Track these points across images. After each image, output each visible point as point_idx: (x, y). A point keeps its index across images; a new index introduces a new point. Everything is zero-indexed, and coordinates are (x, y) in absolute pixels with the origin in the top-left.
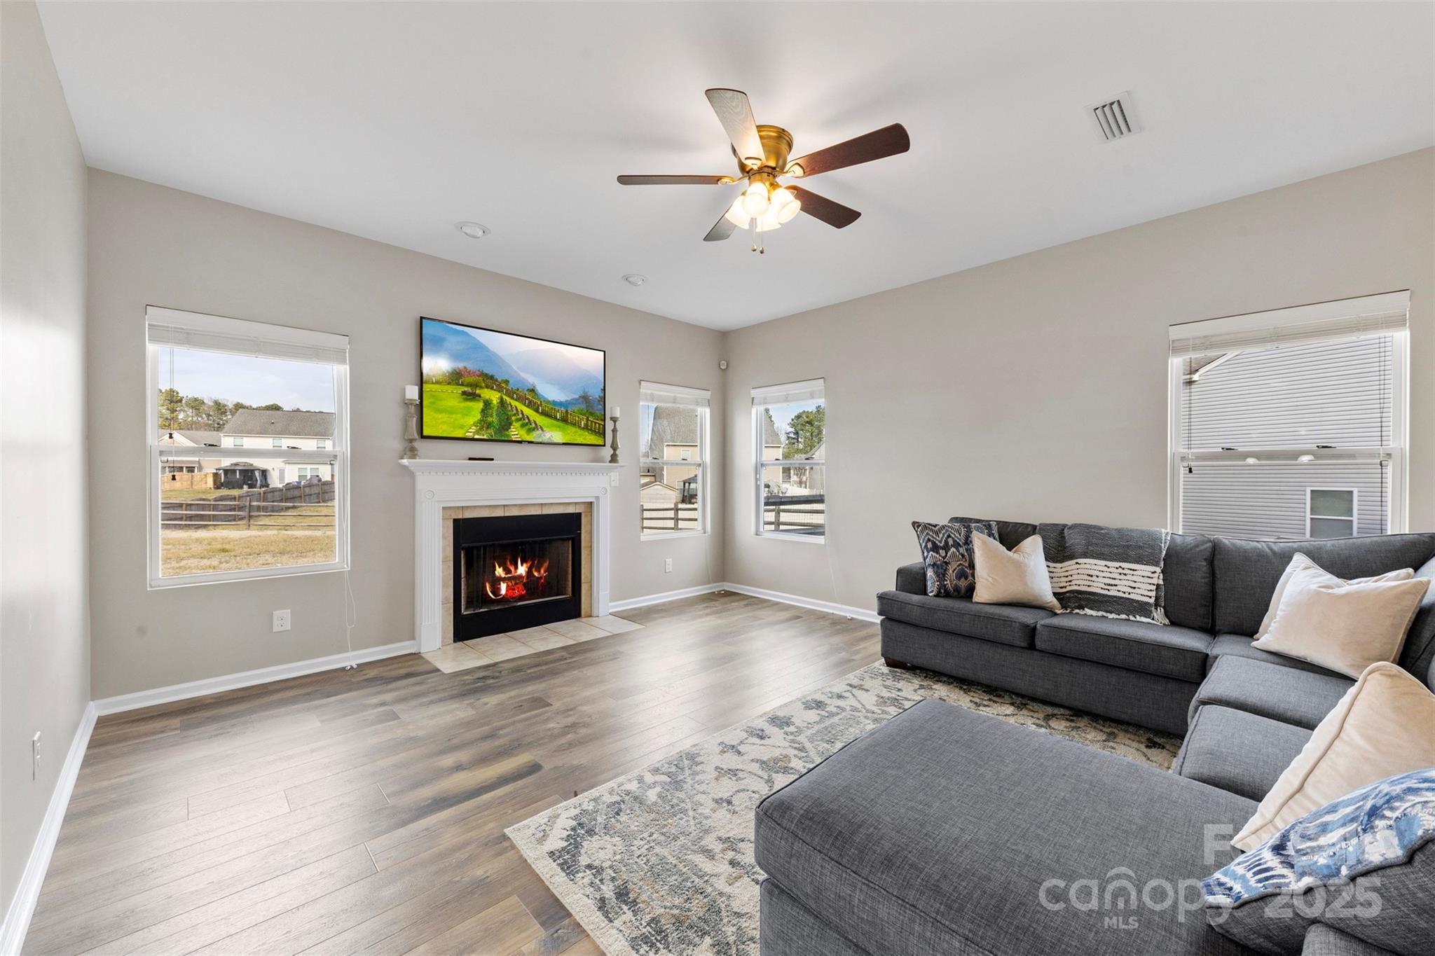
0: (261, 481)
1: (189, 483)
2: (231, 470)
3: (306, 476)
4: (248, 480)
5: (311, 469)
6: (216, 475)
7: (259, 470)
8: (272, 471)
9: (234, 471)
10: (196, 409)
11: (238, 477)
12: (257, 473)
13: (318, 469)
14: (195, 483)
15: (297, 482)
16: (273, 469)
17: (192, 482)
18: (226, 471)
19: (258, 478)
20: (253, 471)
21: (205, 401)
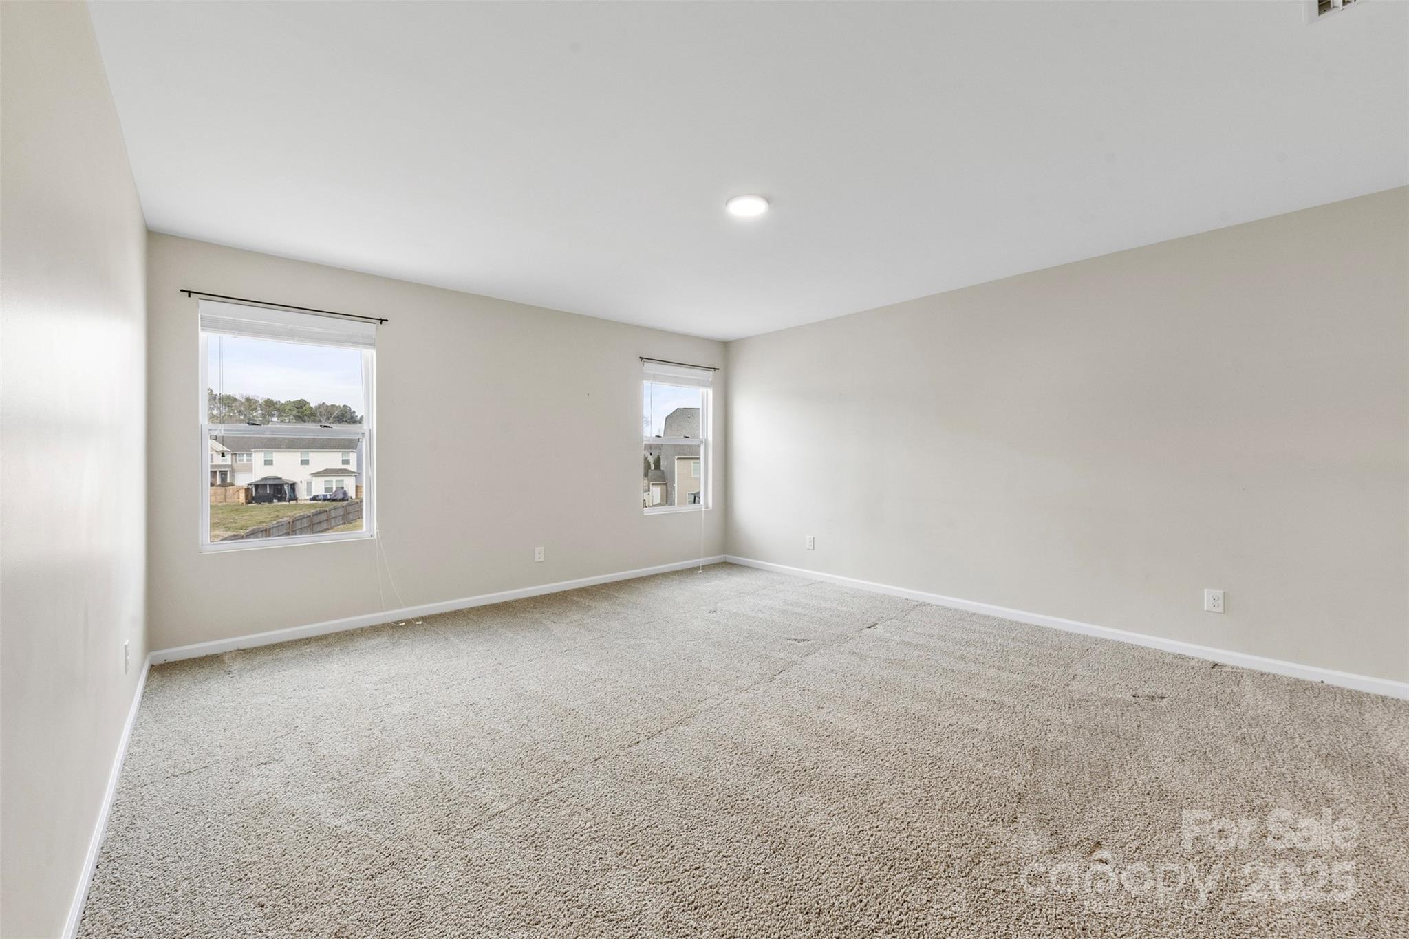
0: (290, 495)
1: (223, 496)
2: (262, 485)
3: (332, 488)
4: (278, 493)
5: (336, 481)
6: (247, 490)
7: (288, 484)
8: (299, 483)
9: (265, 485)
10: (228, 406)
11: (268, 492)
12: (286, 487)
13: (343, 481)
14: (228, 497)
15: (323, 495)
16: (301, 482)
17: (225, 496)
18: (257, 486)
19: (287, 492)
20: (282, 485)
21: (237, 398)
